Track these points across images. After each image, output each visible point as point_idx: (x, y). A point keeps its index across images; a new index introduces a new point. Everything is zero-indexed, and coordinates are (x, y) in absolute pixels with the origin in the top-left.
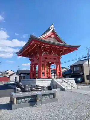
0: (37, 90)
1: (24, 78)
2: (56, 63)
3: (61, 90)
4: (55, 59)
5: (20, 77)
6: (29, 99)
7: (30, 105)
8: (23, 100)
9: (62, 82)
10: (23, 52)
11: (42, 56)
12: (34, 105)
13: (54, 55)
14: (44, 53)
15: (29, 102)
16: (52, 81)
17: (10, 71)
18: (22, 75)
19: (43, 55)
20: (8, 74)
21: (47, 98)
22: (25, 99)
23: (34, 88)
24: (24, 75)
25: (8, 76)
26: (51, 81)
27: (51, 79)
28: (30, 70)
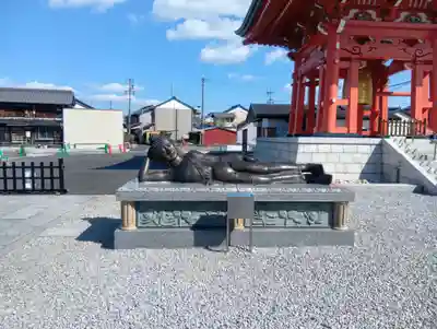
0: (244, 176)
1: (272, 132)
2: (414, 62)
3: (415, 191)
4: (412, 42)
5: (259, 130)
6: (195, 217)
7: (197, 244)
8: (166, 217)
9: (430, 156)
10: (258, 24)
11: (340, 29)
12: (218, 243)
13: (407, 20)
14: (353, 12)
15: (194, 228)
16: (380, 150)
17: (238, 109)
18: (265, 123)
19: (343, 22)
20: (232, 119)
21: (290, 223)
22: (178, 213)
23: (230, 170)
24: (275, 124)
25: (234, 127)
26: (374, 147)
27: (377, 141)
28: (290, 103)
